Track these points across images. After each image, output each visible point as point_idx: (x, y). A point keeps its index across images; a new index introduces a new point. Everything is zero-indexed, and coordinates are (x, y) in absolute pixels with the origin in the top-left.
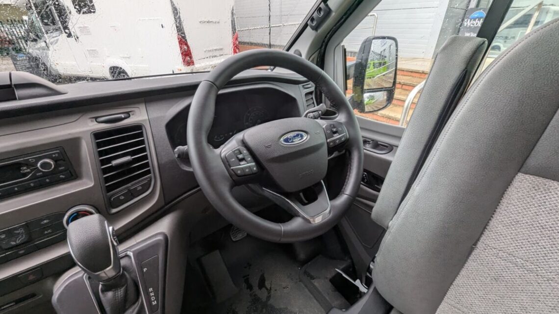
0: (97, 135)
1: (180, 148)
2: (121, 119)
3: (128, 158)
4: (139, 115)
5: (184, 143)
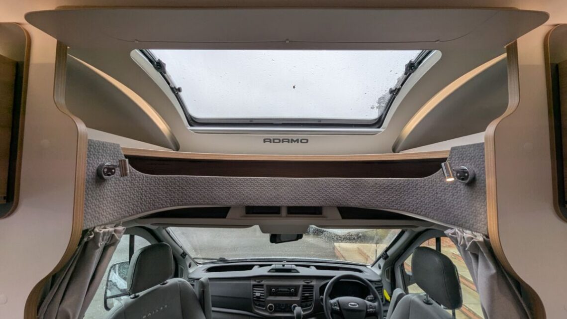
0: (304, 286)
1: (321, 296)
2: (309, 283)
5: (323, 295)
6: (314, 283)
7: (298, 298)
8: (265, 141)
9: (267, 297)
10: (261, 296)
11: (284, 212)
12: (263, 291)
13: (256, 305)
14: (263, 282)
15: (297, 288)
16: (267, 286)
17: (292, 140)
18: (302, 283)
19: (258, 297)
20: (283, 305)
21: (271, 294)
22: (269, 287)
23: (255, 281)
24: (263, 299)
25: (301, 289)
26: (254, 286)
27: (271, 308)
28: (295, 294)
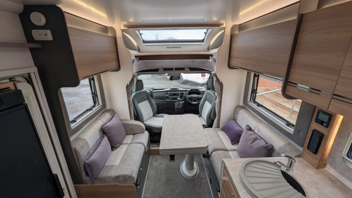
1: (186, 95)
2: (182, 92)
3: (182, 95)
6: (184, 92)
7: (179, 96)
8: (167, 48)
11: (174, 69)
13: (166, 98)
14: (168, 92)
15: (179, 94)
17: (176, 47)
18: (180, 92)
19: (167, 96)
20: (174, 98)
21: (171, 95)
22: (170, 94)
23: (166, 92)
24: (169, 97)
25: (180, 94)
26: (165, 94)
27: (171, 99)
28: (178, 95)
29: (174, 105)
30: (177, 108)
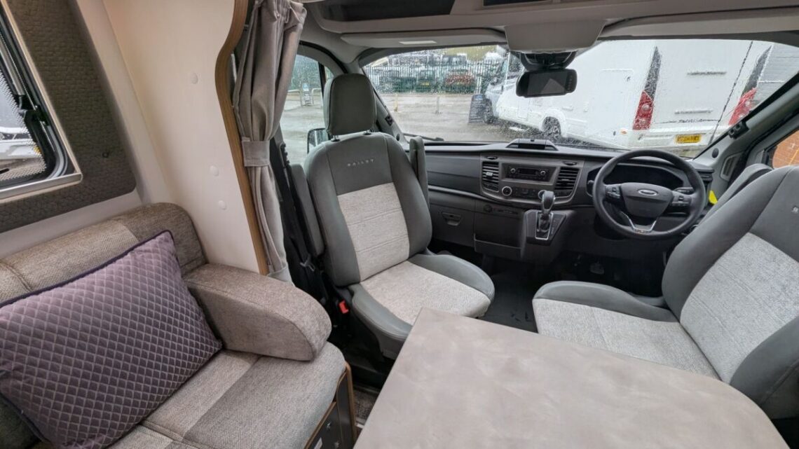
0: (562, 168)
1: (591, 181)
2: (572, 165)
3: (568, 180)
4: (580, 165)
5: (594, 180)
7: (550, 184)
9: (503, 178)
10: (493, 176)
12: (497, 170)
13: (486, 186)
14: (499, 160)
15: (550, 170)
16: (504, 165)
18: (559, 164)
19: (488, 177)
20: (525, 189)
21: (508, 174)
22: (507, 167)
23: (486, 157)
24: (497, 180)
25: (556, 172)
26: (485, 163)
27: (507, 191)
28: (547, 178)
29: (518, 220)
30: (531, 241)
